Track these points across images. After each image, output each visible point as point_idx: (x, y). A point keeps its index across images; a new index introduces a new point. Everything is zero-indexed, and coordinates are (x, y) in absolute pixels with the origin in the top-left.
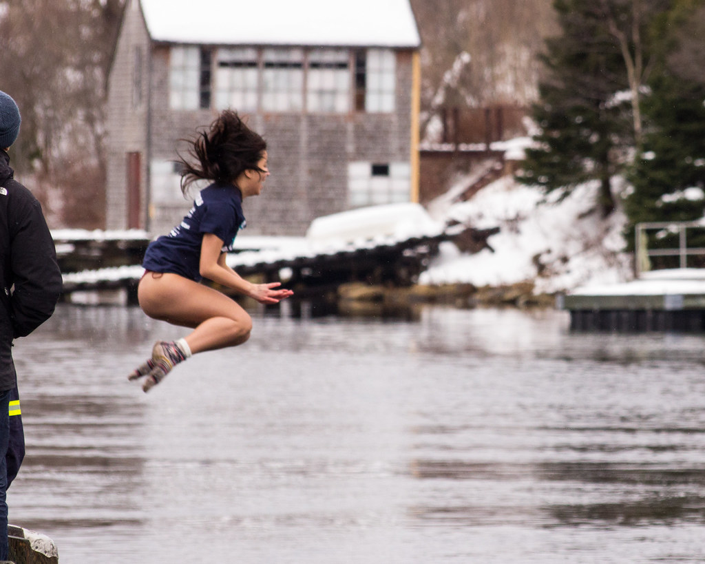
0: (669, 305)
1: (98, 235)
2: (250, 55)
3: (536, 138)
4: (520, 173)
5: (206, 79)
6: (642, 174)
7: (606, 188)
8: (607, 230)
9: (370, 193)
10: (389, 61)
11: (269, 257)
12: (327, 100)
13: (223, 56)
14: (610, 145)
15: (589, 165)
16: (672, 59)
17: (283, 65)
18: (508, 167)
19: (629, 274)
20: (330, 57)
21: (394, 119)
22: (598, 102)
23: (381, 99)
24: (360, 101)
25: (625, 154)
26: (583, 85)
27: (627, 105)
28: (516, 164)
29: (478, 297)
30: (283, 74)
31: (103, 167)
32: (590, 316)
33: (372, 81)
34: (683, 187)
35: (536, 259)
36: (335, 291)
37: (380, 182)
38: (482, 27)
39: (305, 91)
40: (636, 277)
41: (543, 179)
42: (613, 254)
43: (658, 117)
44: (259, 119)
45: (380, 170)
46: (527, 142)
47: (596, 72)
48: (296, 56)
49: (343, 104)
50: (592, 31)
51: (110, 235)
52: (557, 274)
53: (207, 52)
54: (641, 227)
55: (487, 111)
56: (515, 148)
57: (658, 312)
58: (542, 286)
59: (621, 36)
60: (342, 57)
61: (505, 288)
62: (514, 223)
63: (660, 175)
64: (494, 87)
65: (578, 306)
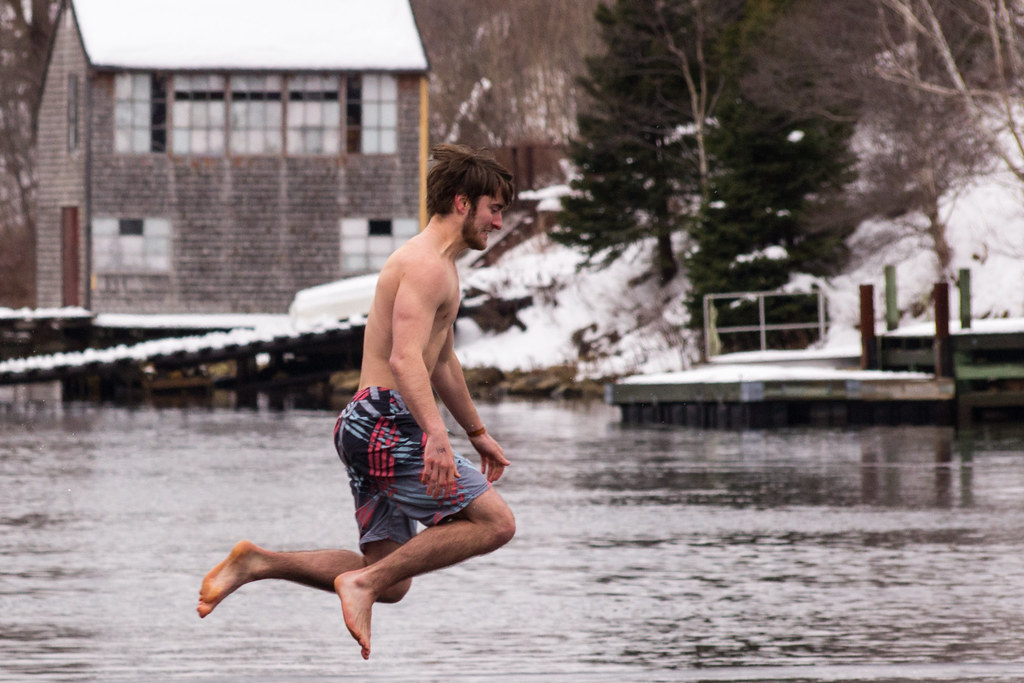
0: (745, 397)
1: (25, 313)
2: (215, 84)
3: (575, 185)
4: (557, 229)
5: (159, 115)
6: (709, 227)
7: (665, 246)
8: (668, 300)
9: (367, 256)
10: (390, 90)
11: (242, 338)
12: (313, 139)
13: (181, 85)
14: (670, 191)
15: (643, 217)
16: (745, 83)
17: (257, 96)
18: (541, 222)
19: (696, 357)
20: (314, 85)
21: (397, 162)
22: (654, 138)
23: (380, 137)
24: (353, 141)
25: (689, 202)
26: (634, 117)
27: (689, 141)
28: (552, 217)
29: (505, 385)
30: (257, 106)
31: (31, 225)
32: (647, 411)
33: (369, 115)
34: (763, 246)
35: (577, 337)
36: (326, 380)
37: (380, 243)
38: (506, 44)
39: (284, 129)
40: (704, 361)
41: (585, 236)
42: (676, 329)
43: (729, 156)
44: (227, 163)
45: (380, 228)
46: (565, 190)
47: (651, 100)
48: (272, 85)
49: (332, 144)
50: (645, 48)
51: (41, 313)
52: (604, 355)
53: (160, 80)
54: (709, 297)
55: (514, 151)
56: (549, 197)
57: (732, 404)
58: (585, 371)
59: (681, 54)
60: (330, 85)
61: (538, 373)
62: (550, 292)
63: (733, 229)
64: (523, 120)
65: (631, 399)
